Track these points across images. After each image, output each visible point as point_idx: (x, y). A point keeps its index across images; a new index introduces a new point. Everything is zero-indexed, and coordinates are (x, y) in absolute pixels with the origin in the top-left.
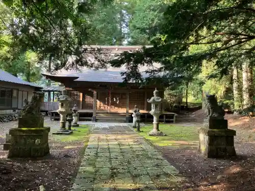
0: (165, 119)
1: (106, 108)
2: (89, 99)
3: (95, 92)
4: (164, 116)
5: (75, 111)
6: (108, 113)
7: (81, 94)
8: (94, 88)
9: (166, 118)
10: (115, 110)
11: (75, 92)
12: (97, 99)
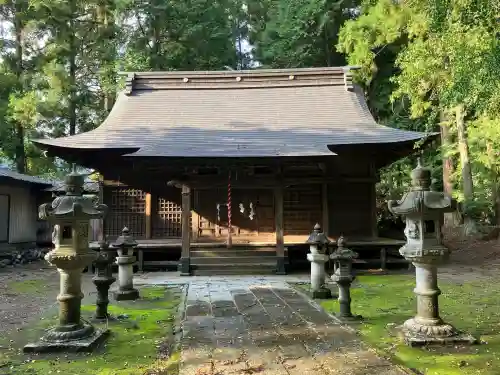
0: (383, 259)
1: (217, 231)
2: (169, 211)
3: (186, 190)
4: (383, 251)
5: (124, 248)
6: (224, 247)
7: (148, 197)
8: (184, 179)
9: (388, 255)
10: (242, 236)
11: (132, 193)
12: (193, 207)
